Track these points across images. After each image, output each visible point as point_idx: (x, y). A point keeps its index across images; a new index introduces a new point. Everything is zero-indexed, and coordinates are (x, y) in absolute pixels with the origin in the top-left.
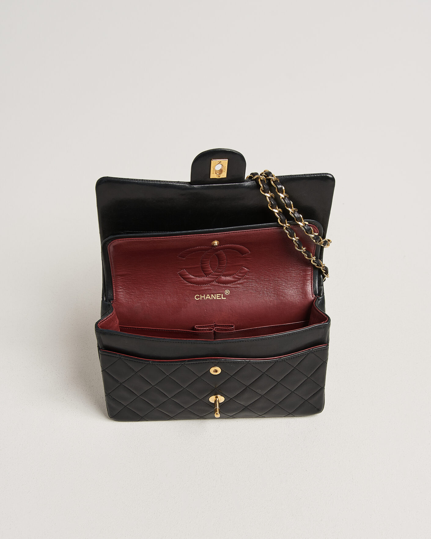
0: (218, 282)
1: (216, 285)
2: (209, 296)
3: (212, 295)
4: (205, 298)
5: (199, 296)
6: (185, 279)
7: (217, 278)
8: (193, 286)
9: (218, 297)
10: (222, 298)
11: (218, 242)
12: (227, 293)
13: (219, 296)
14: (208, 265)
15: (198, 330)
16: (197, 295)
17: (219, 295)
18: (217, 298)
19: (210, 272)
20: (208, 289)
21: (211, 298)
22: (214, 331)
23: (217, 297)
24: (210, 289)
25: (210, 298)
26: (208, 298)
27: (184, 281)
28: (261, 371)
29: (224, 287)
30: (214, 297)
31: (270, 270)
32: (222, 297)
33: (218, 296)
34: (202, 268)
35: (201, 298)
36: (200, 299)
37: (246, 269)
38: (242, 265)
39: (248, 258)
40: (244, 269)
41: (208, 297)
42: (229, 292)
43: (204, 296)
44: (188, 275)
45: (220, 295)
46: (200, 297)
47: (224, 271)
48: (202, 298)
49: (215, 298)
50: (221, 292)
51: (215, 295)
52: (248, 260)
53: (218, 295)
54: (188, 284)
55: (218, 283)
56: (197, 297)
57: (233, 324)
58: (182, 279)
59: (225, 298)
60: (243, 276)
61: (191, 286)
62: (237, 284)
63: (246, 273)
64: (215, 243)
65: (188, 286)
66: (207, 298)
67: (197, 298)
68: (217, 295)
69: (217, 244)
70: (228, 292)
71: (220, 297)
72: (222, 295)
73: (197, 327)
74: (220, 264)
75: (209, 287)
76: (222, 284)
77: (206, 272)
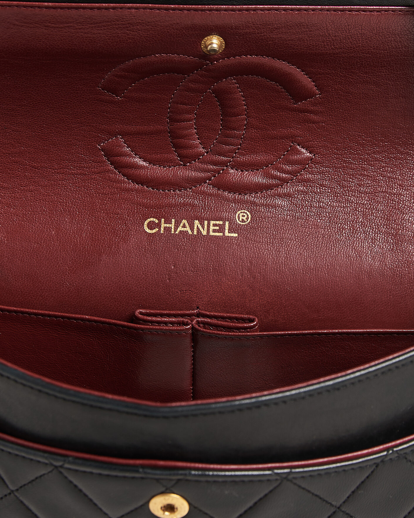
0: (219, 186)
1: (211, 195)
2: (187, 225)
3: (197, 222)
4: (175, 231)
5: (157, 221)
6: (120, 167)
7: (214, 171)
8: (143, 191)
9: (214, 231)
10: (227, 234)
11: (221, 43)
12: (243, 221)
13: (217, 228)
14: (190, 127)
15: (146, 322)
16: (152, 219)
17: (218, 222)
18: (212, 233)
19: (196, 150)
20: (184, 205)
21: (192, 229)
22: (193, 328)
23: (211, 230)
24: (193, 206)
25: (190, 232)
26: (183, 229)
27: (115, 173)
28: (327, 502)
29: (235, 201)
30: (202, 230)
31: (376, 160)
32: (227, 231)
33: (215, 225)
34: (174, 135)
35: (162, 229)
36: (160, 230)
37: (304, 151)
38: (293, 138)
39: (313, 116)
40: (300, 153)
41: (184, 227)
42: (247, 219)
43: (173, 223)
44: (130, 156)
45: (221, 223)
46: (159, 225)
47: (240, 154)
48: (165, 228)
49: (204, 233)
50: (225, 215)
51: (206, 222)
52: (314, 122)
53: (214, 222)
54: (129, 183)
55: (219, 189)
56: (151, 226)
57: (254, 314)
58: (112, 167)
59: (236, 235)
60: (293, 173)
61: (137, 190)
62: (274, 196)
63: (303, 163)
64: (212, 43)
65: (128, 190)
66: (180, 229)
67: (151, 229)
68: (212, 222)
69: (220, 47)
70: (244, 218)
71: (222, 229)
72: (227, 223)
73: (141, 313)
74: (226, 127)
75: (188, 196)
76: (230, 192)
77: (185, 152)
